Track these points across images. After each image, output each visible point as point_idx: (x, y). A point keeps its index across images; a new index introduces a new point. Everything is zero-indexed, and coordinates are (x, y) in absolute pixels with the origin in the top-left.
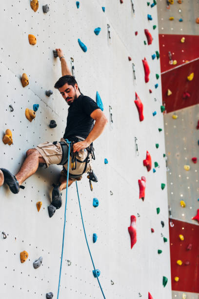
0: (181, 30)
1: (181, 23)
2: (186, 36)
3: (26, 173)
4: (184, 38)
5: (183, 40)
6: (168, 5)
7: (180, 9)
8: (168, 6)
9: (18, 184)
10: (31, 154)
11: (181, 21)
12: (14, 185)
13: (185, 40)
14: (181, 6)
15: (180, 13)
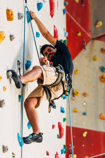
0: (84, 123)
1: (85, 116)
2: (88, 131)
3: (29, 78)
4: (86, 133)
5: (85, 134)
6: (74, 96)
7: (85, 102)
8: (73, 98)
9: (21, 82)
10: (37, 69)
11: (84, 114)
12: (19, 82)
13: (87, 135)
14: (85, 98)
15: (84, 106)
